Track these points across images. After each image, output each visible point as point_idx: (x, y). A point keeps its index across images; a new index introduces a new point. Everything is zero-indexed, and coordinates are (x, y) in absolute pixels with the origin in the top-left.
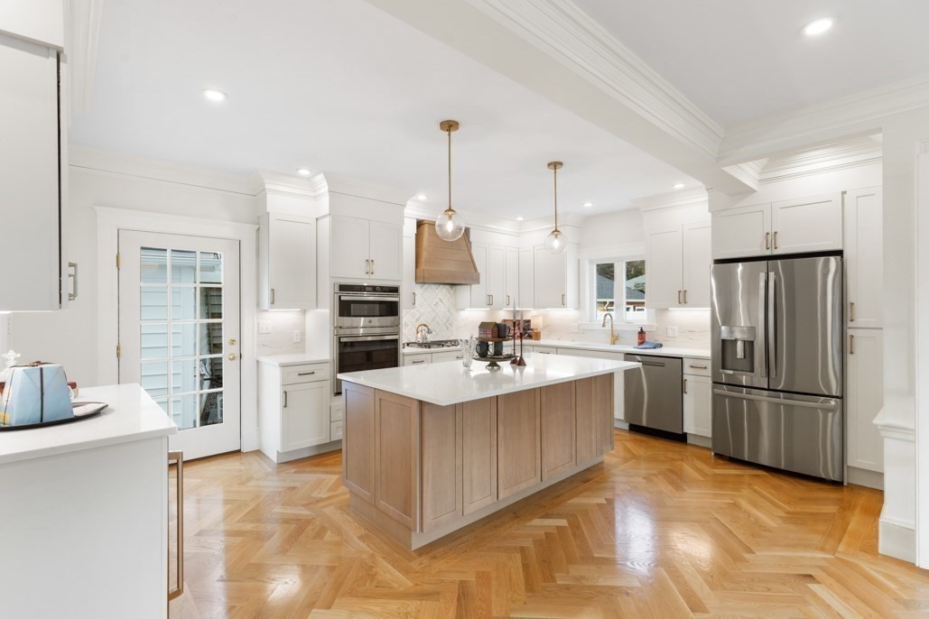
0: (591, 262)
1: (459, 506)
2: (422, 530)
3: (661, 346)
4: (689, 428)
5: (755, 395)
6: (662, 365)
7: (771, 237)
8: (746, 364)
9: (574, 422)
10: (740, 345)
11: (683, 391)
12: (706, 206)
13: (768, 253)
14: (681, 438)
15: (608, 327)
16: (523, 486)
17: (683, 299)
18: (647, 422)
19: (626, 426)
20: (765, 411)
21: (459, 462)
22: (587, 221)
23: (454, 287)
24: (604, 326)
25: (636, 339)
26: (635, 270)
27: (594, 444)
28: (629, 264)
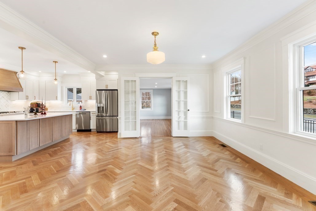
0: (66, 87)
1: (28, 148)
2: (17, 154)
3: (86, 110)
4: (91, 128)
5: (106, 118)
6: (85, 114)
7: (107, 86)
8: (102, 111)
9: (61, 127)
10: (101, 108)
11: (90, 119)
12: (95, 77)
13: (106, 89)
14: (90, 130)
15: (71, 106)
16: (47, 143)
17: (91, 98)
18: (84, 128)
19: (76, 131)
20: (108, 121)
21: (28, 137)
22: (64, 76)
23: (10, 93)
24: (70, 105)
25: (79, 108)
26: (79, 91)
27: (67, 133)
28: (77, 89)
